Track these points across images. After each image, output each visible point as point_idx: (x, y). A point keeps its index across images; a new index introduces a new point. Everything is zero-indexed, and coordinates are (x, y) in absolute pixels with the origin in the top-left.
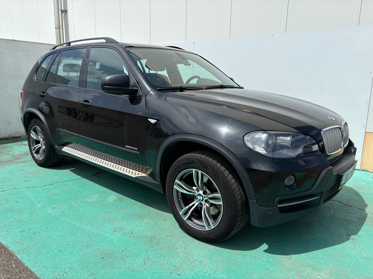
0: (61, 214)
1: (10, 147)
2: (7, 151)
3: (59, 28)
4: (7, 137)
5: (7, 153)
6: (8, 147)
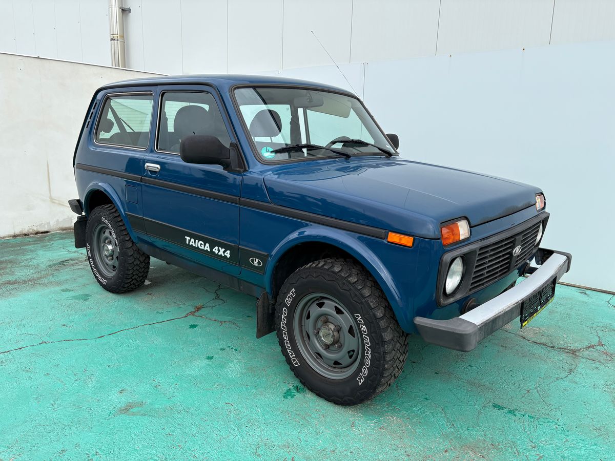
2: (26, 260)
3: (118, 40)
4: (25, 232)
5: (27, 263)
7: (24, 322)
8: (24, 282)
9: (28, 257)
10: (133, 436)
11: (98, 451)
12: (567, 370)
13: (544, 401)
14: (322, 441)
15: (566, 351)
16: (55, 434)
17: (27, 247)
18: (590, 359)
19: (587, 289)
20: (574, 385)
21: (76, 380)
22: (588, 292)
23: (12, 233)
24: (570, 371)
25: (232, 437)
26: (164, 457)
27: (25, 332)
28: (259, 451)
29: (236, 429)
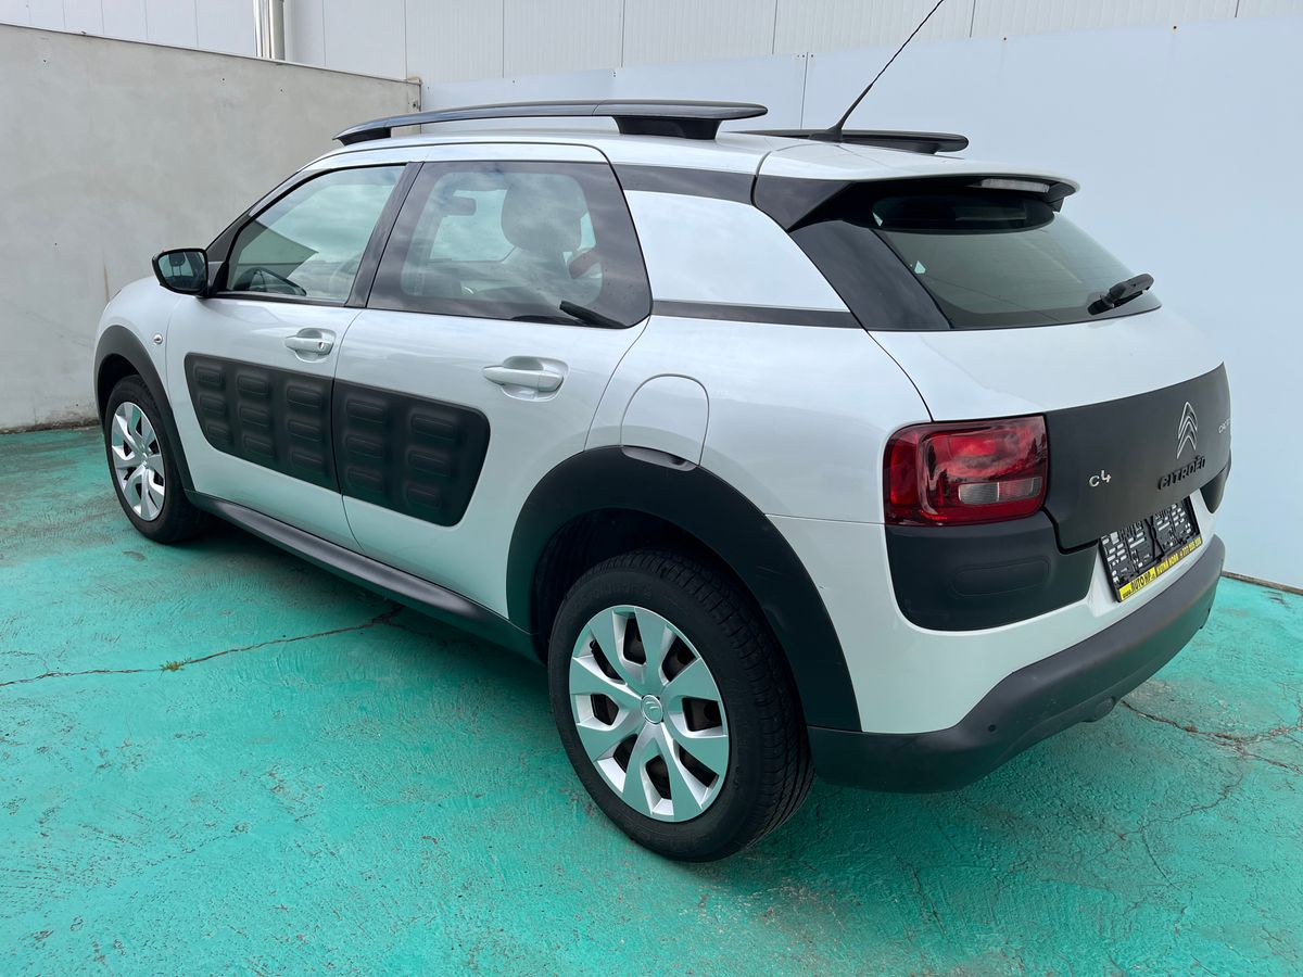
0: (229, 834)
1: (66, 463)
2: (49, 481)
5: (51, 488)
7: (17, 624)
8: (35, 533)
9: (55, 475)
10: (201, 908)
11: (120, 938)
12: (1219, 789)
13: (1155, 863)
14: (625, 940)
15: (1223, 740)
16: (35, 890)
17: (57, 452)
18: (1274, 763)
19: (1288, 590)
20: (1230, 825)
21: (102, 766)
22: (1287, 597)
23: (31, 422)
24: (1227, 789)
25: (422, 920)
26: (262, 963)
27: (17, 649)
28: (479, 958)
29: (435, 903)
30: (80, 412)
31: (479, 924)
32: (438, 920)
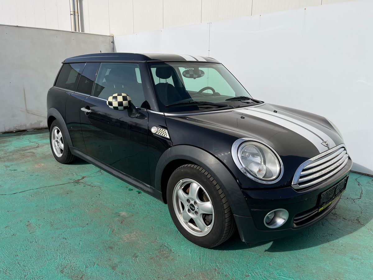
0: (11, 236)
1: (10, 141)
2: (3, 146)
3: (75, 15)
4: (11, 130)
5: (2, 148)
6: (7, 142)
9: (5, 145)
23: (3, 130)
29: (59, 255)
30: (18, 128)
31: (69, 261)
32: (58, 260)
